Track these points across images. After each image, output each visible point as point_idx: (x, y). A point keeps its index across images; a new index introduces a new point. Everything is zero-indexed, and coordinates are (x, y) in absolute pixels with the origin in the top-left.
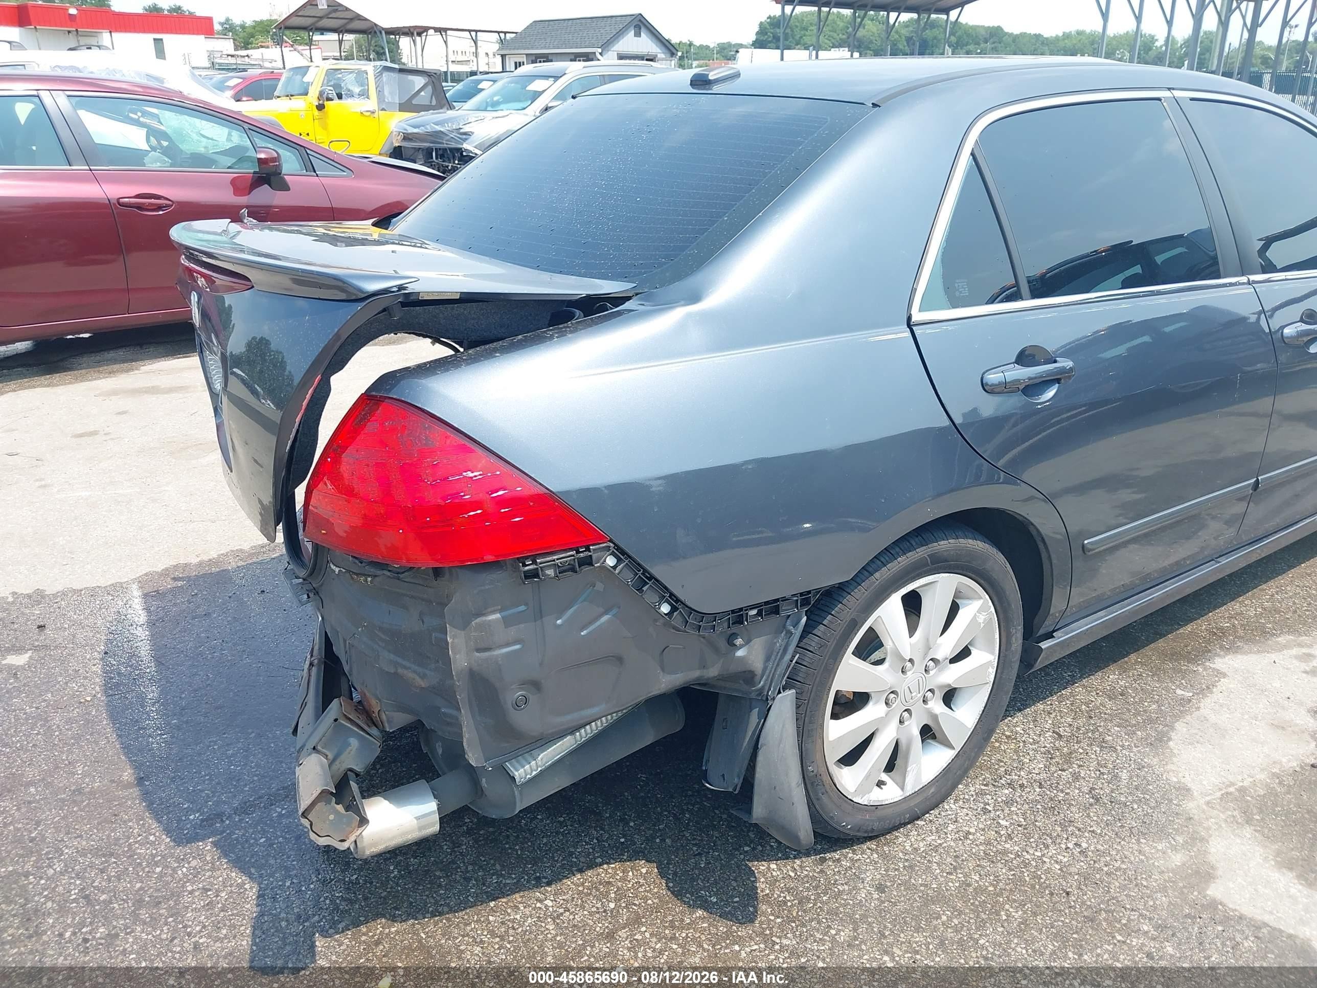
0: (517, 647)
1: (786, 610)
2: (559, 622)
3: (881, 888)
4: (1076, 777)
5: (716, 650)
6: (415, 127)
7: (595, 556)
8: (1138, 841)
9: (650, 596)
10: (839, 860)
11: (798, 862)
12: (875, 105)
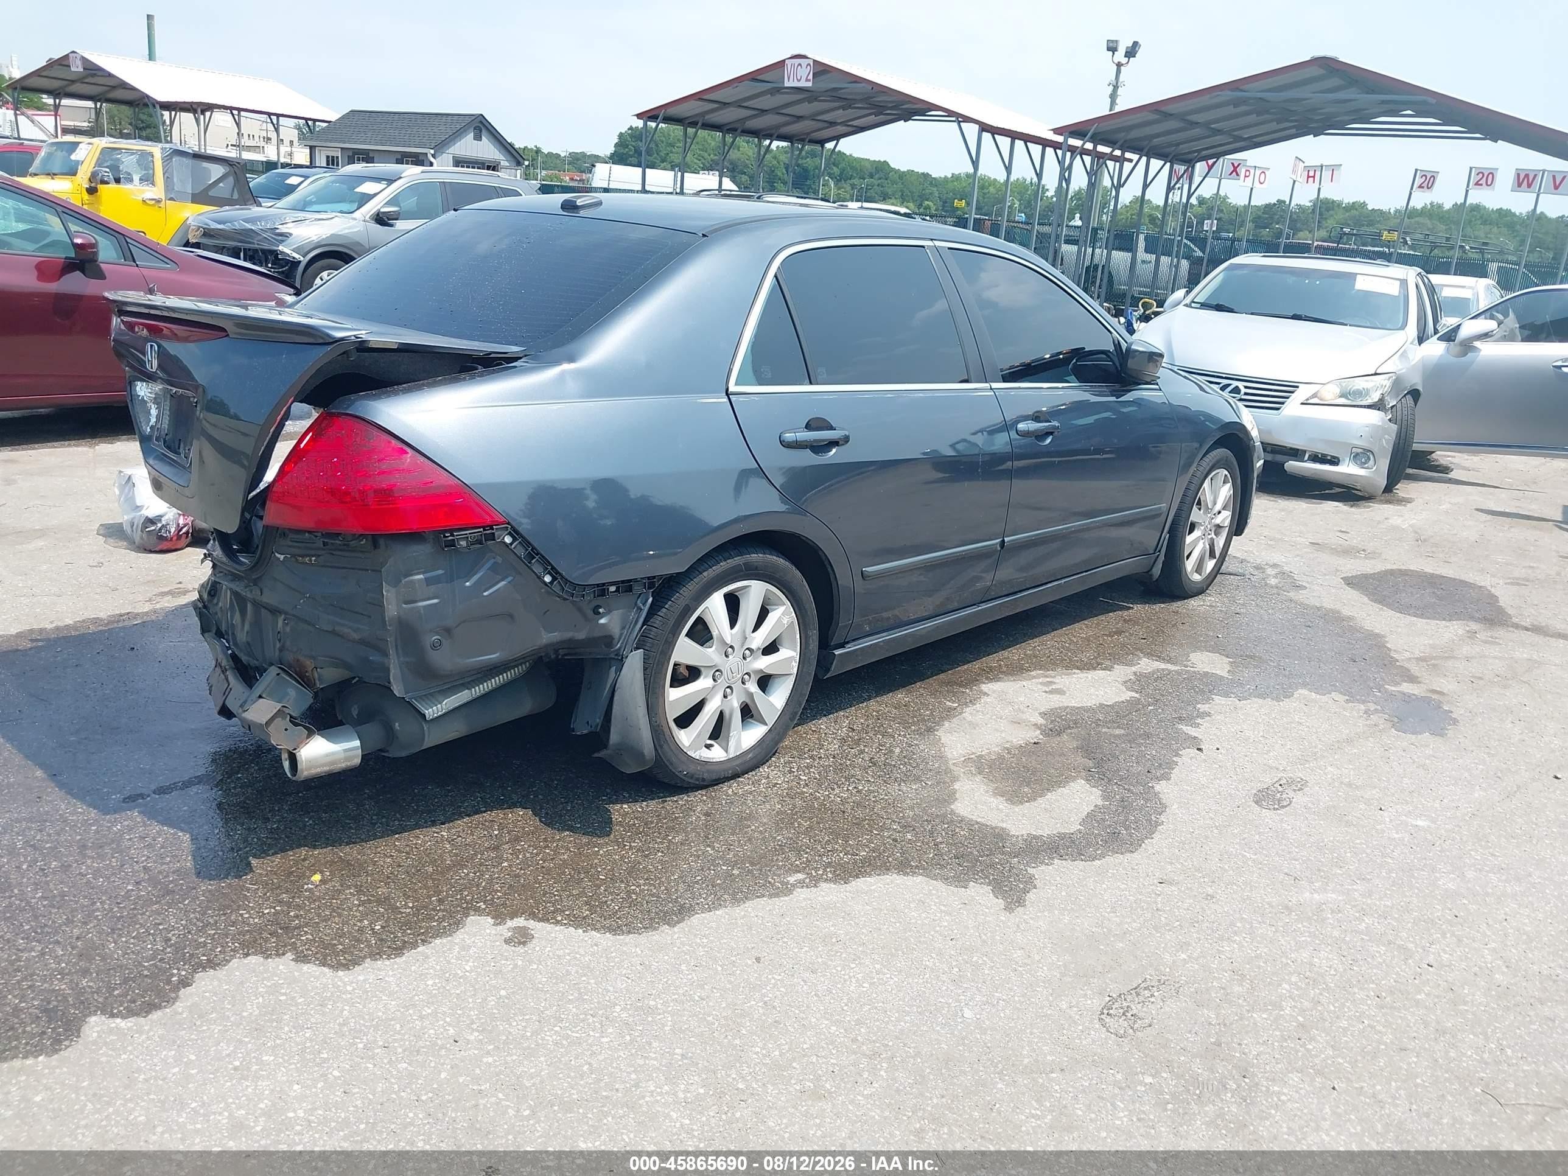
0: (435, 601)
1: (637, 589)
2: (468, 584)
3: (707, 814)
4: (862, 752)
5: (584, 616)
6: (220, 223)
7: (496, 534)
8: (899, 785)
9: (538, 569)
10: (676, 801)
11: (645, 803)
12: (704, 235)
